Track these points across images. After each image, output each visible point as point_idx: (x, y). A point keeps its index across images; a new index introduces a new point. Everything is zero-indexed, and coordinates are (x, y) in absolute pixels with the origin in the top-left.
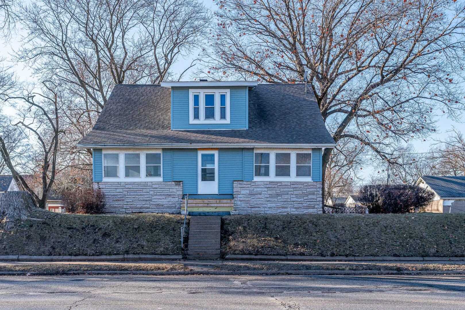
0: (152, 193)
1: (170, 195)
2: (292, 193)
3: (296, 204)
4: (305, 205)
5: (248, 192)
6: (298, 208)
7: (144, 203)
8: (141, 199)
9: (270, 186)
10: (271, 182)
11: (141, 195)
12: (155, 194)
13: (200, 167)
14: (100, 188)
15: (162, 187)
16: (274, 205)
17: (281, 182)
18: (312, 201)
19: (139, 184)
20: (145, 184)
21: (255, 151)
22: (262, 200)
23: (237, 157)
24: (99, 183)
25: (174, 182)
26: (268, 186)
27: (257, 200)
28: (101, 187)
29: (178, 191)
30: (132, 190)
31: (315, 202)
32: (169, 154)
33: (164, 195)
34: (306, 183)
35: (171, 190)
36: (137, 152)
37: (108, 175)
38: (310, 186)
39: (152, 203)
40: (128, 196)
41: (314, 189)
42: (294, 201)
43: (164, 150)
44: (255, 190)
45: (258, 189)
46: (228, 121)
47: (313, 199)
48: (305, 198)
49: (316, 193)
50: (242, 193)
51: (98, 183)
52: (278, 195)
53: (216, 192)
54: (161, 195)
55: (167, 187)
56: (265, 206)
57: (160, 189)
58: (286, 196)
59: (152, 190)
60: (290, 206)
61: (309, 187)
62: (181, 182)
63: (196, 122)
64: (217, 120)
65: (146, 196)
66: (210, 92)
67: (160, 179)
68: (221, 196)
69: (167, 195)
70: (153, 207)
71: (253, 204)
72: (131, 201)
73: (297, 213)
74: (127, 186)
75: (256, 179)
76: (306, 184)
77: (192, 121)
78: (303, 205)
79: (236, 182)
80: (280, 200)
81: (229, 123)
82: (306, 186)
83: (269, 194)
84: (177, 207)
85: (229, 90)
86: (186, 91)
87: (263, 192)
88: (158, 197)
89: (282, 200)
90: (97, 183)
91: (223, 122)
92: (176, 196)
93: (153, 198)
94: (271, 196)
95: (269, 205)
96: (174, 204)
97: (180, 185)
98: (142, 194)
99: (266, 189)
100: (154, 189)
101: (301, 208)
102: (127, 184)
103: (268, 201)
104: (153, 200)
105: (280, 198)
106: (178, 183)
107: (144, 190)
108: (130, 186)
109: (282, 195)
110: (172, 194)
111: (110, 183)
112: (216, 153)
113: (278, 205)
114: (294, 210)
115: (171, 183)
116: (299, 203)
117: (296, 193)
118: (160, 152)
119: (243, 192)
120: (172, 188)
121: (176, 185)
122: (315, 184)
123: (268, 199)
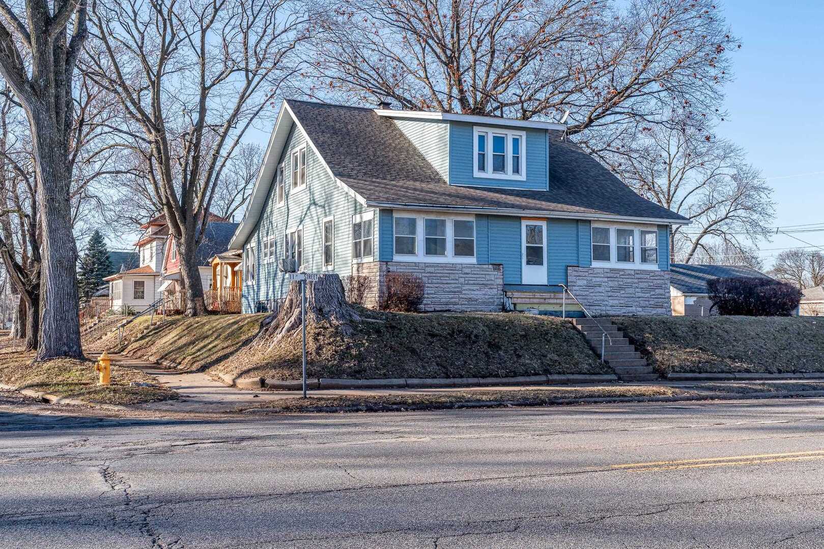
0: (462, 280)
1: (486, 285)
2: (637, 285)
3: (642, 302)
4: (652, 303)
5: (585, 282)
6: (644, 307)
7: (450, 296)
8: (448, 290)
9: (612, 275)
10: (612, 270)
11: (447, 284)
12: (466, 282)
13: (524, 244)
14: (389, 272)
15: (475, 272)
16: (616, 302)
17: (623, 270)
18: (660, 298)
19: (444, 266)
20: (453, 267)
21: (594, 225)
22: (603, 294)
23: (570, 230)
24: (389, 263)
25: (492, 264)
26: (609, 275)
27: (596, 294)
28: (391, 270)
29: (496, 278)
30: (434, 275)
31: (663, 298)
32: (484, 222)
33: (478, 284)
34: (652, 272)
35: (488, 277)
36: (442, 218)
37: (400, 251)
38: (656, 276)
39: (463, 296)
40: (429, 285)
41: (662, 281)
42: (639, 298)
43: (478, 216)
44: (594, 279)
45: (598, 279)
46: (522, 177)
47: (661, 295)
48: (652, 293)
49: (663, 286)
50: (578, 284)
51: (387, 264)
52: (621, 288)
53: (545, 281)
54: (474, 284)
55: (482, 272)
56: (607, 303)
57: (473, 276)
58: (631, 291)
59: (462, 275)
60: (636, 304)
61: (656, 278)
62: (501, 266)
63: (482, 175)
64: (509, 175)
65: (453, 286)
66: (500, 132)
67: (472, 260)
68: (553, 288)
69: (483, 284)
70: (463, 303)
71: (592, 301)
72: (433, 292)
73: (644, 314)
74: (428, 269)
75: (596, 264)
76: (652, 274)
77: (477, 174)
78: (650, 302)
79: (571, 268)
80: (623, 295)
81: (525, 180)
82: (653, 276)
83: (611, 287)
84: (496, 304)
85: (524, 133)
86: (470, 128)
87: (604, 284)
88: (470, 288)
89: (626, 295)
90: (385, 263)
91: (516, 177)
92: (496, 287)
93: (464, 288)
94: (613, 290)
95: (611, 302)
96: (492, 298)
97: (499, 269)
98: (449, 282)
99: (606, 279)
100: (464, 276)
101: (648, 307)
102: (427, 265)
103: (609, 297)
104: (463, 292)
105: (623, 292)
106: (497, 266)
107: (452, 276)
108: (432, 270)
109: (625, 288)
110: (489, 282)
111: (404, 264)
112: (544, 225)
113: (622, 302)
114: (640, 309)
115: (487, 266)
116: (645, 301)
117: (642, 285)
118: (472, 219)
119: (580, 283)
120: (489, 274)
121: (495, 269)
122: (662, 273)
123: (610, 294)
